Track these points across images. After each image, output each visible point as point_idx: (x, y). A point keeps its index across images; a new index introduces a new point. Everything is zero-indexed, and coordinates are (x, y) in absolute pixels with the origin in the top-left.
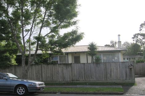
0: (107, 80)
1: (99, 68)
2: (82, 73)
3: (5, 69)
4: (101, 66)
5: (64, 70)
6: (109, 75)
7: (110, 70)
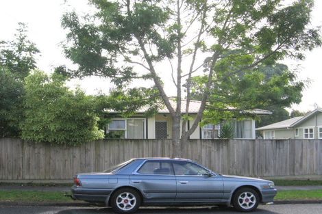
0: (294, 175)
1: (281, 150)
2: (248, 159)
3: (69, 149)
4: (285, 147)
5: (213, 153)
6: (297, 165)
7: (300, 155)
